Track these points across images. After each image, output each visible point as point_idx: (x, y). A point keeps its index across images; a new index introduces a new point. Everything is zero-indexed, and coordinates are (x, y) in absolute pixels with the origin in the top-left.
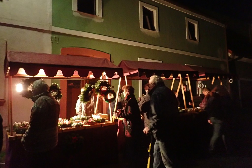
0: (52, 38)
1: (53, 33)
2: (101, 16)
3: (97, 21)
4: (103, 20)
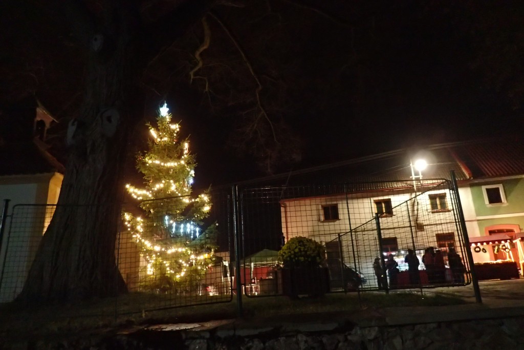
0: (477, 223)
1: (478, 220)
2: (506, 202)
3: (504, 205)
4: (507, 204)
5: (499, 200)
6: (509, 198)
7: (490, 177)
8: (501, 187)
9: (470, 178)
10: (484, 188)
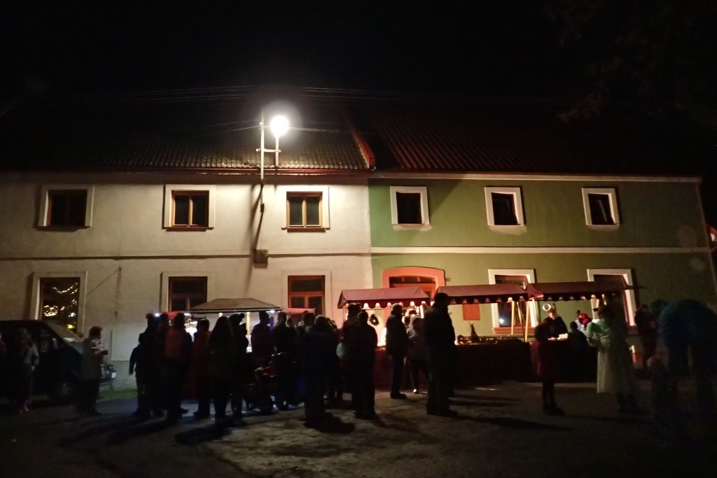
0: (372, 260)
1: (373, 255)
2: (428, 223)
3: (423, 229)
4: (430, 228)
5: (417, 220)
6: (434, 216)
7: (406, 170)
8: (423, 192)
9: (371, 167)
10: (393, 191)
